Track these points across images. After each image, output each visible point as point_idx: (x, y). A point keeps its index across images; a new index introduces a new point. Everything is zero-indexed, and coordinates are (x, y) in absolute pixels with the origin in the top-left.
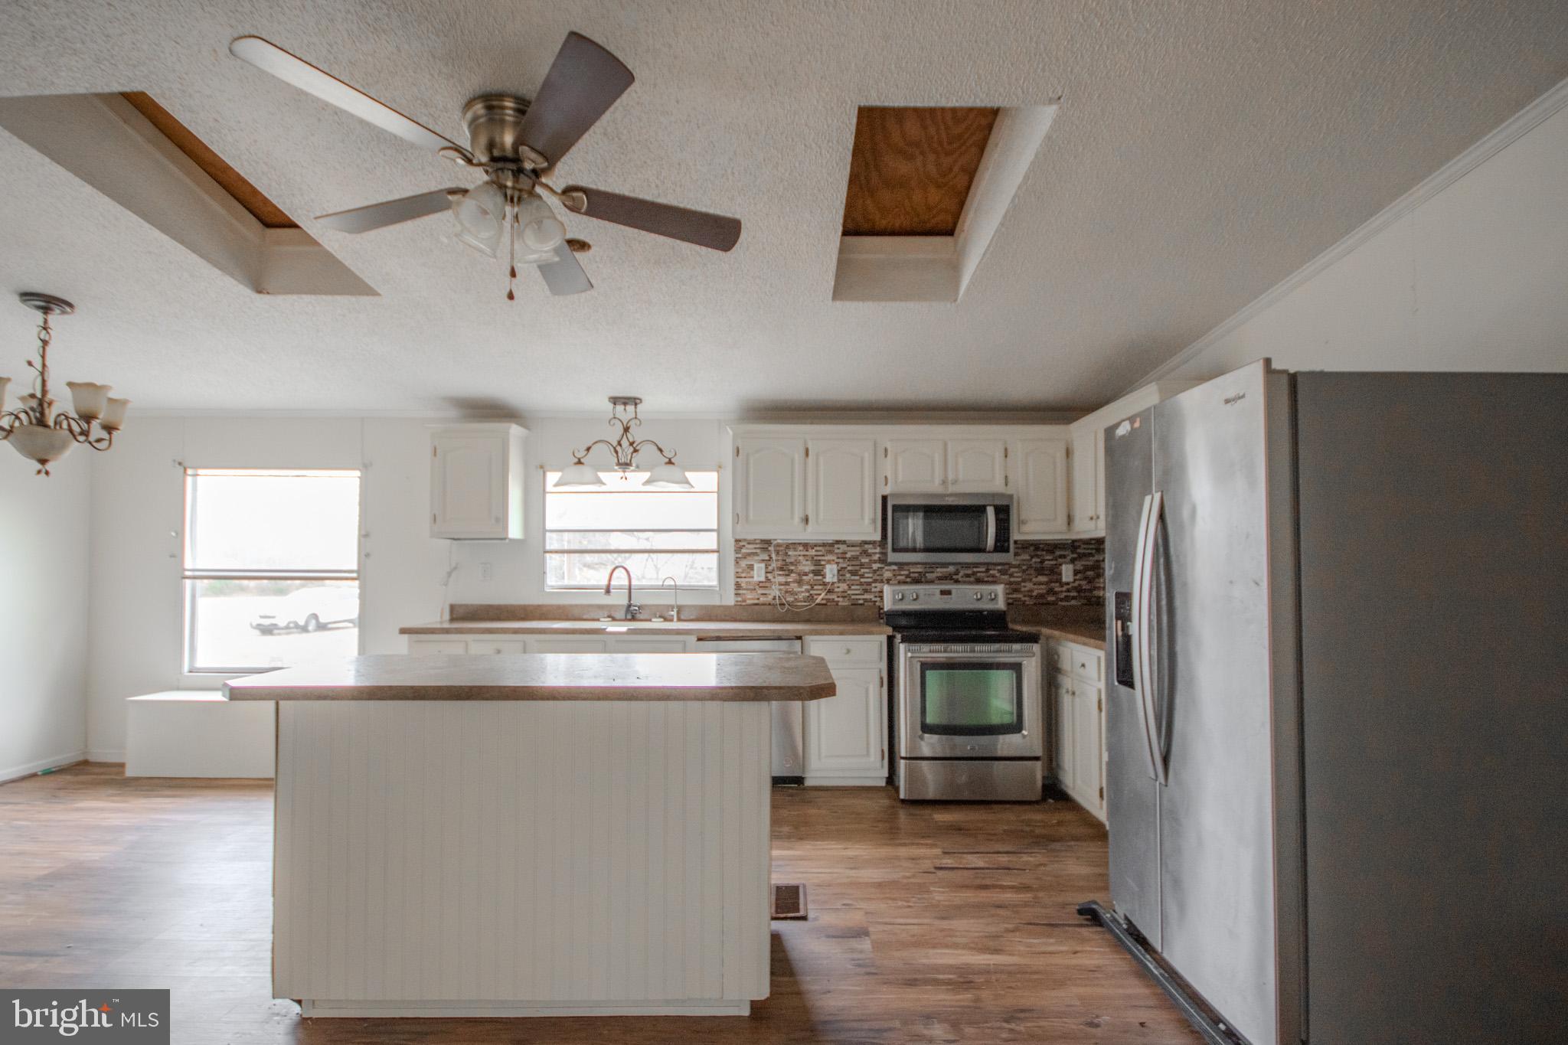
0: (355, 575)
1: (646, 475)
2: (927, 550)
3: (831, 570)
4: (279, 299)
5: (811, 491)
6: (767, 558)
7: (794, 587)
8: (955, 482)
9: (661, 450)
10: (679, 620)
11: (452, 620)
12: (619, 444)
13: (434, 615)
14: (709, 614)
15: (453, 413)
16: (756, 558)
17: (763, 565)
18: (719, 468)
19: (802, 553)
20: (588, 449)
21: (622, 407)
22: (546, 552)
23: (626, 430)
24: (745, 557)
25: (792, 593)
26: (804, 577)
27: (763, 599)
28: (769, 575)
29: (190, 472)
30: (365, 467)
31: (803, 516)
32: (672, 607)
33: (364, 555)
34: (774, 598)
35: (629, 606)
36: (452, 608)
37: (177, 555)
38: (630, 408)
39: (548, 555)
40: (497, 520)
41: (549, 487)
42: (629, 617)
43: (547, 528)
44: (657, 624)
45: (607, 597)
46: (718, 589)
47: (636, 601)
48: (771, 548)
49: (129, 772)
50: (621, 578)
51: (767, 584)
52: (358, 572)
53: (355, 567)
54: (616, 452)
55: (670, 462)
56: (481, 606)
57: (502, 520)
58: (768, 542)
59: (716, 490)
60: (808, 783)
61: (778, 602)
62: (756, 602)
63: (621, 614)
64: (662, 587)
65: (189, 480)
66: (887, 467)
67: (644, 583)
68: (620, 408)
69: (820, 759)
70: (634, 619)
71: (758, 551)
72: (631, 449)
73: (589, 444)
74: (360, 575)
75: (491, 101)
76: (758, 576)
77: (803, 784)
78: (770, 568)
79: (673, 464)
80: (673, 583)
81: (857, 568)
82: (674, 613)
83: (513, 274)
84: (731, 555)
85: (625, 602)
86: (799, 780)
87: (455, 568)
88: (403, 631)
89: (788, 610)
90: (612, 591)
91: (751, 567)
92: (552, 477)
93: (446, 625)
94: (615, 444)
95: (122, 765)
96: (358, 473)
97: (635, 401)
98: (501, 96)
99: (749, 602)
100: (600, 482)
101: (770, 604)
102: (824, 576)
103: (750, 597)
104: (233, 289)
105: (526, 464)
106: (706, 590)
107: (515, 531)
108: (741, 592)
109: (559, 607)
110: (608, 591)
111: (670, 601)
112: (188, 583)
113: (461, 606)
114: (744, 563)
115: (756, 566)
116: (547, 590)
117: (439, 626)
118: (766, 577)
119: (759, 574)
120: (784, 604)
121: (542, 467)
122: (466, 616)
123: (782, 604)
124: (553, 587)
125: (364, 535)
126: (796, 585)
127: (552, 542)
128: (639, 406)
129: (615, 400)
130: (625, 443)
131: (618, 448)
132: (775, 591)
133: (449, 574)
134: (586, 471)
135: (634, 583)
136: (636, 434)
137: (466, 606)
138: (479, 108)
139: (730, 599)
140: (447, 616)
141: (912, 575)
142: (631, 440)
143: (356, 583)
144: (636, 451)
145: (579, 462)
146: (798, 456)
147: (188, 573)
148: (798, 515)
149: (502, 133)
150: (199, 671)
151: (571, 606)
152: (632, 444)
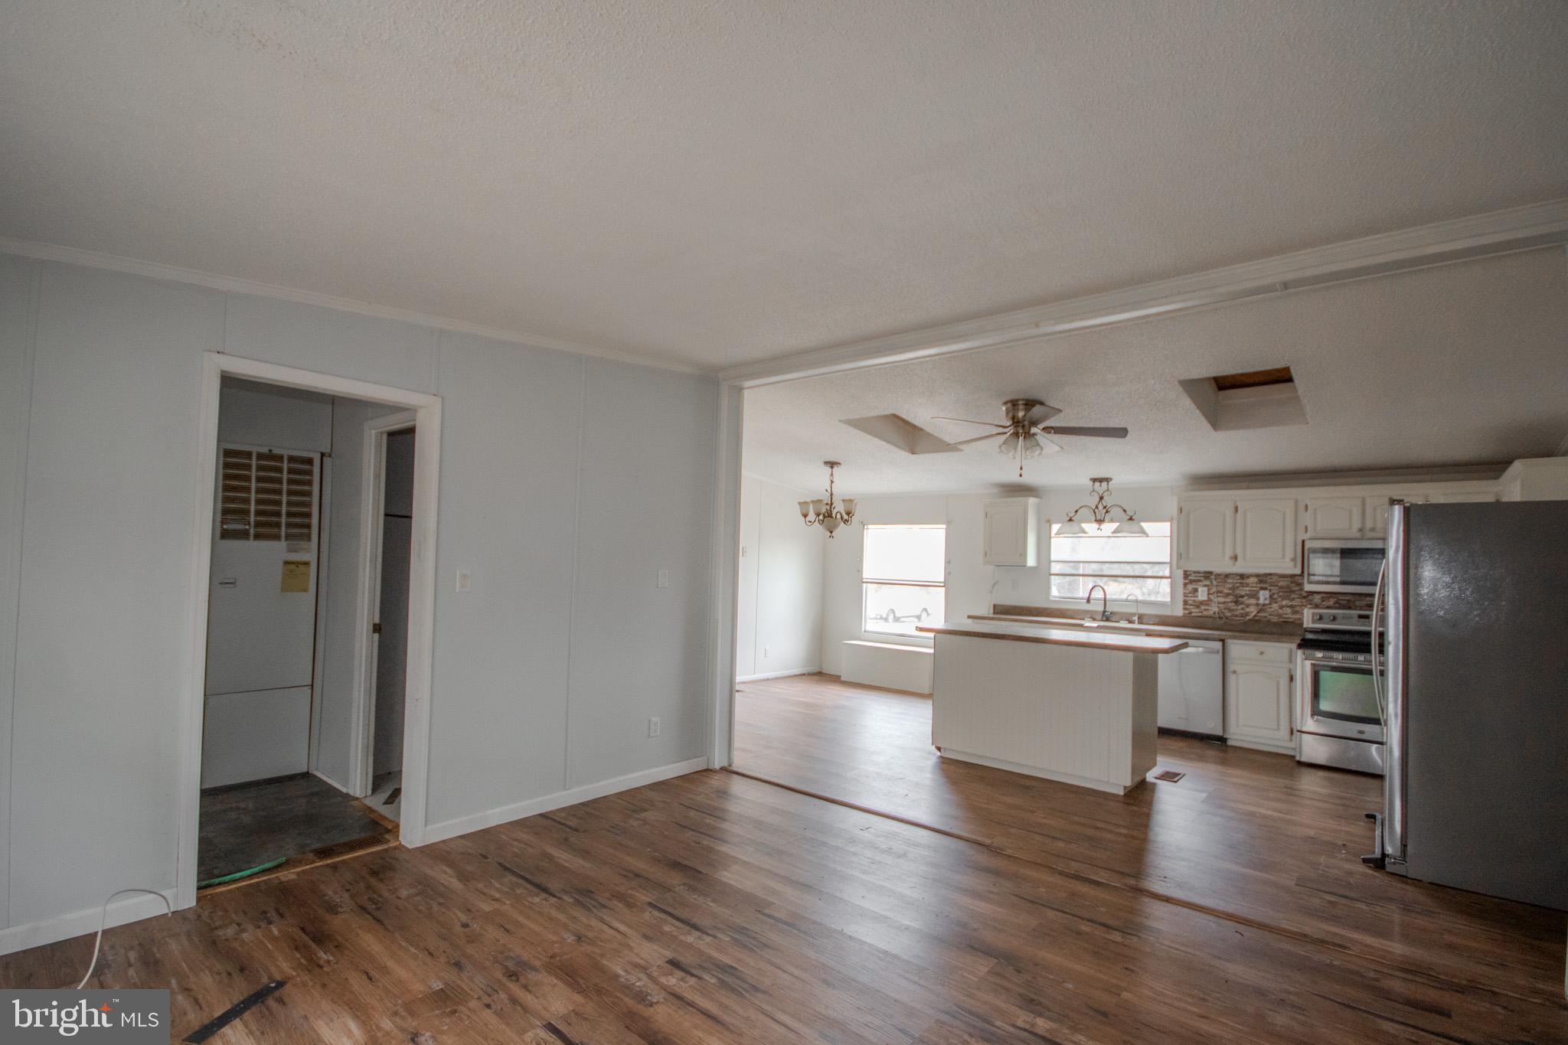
0: (942, 584)
1: (1116, 525)
2: (1343, 583)
3: (1264, 595)
4: (921, 456)
5: (1239, 535)
6: (1209, 584)
7: (1232, 606)
8: (1373, 530)
9: (1125, 511)
10: (1139, 623)
11: (994, 613)
12: (1097, 507)
13: (986, 610)
14: (1164, 621)
15: (996, 490)
16: (1200, 583)
17: (1206, 589)
18: (1171, 520)
19: (1239, 581)
20: (1076, 512)
21: (1099, 484)
22: (1051, 575)
23: (1101, 498)
24: (1191, 582)
25: (1230, 610)
26: (1240, 599)
27: (1205, 613)
28: (1210, 596)
29: (866, 527)
30: (949, 523)
31: (1232, 554)
32: (1135, 614)
33: (947, 574)
34: (1215, 613)
35: (1104, 612)
36: (995, 606)
37: (860, 571)
38: (1104, 484)
39: (1053, 577)
40: (1021, 555)
41: (1053, 535)
42: (1104, 619)
43: (1052, 559)
44: (1124, 624)
45: (1088, 605)
46: (1170, 604)
47: (1109, 609)
48: (1213, 577)
49: (843, 679)
50: (1098, 594)
51: (1209, 603)
52: (945, 582)
53: (943, 580)
54: (1095, 513)
55: (1131, 519)
56: (1011, 606)
57: (1023, 555)
58: (1211, 573)
59: (1169, 535)
60: (1230, 743)
61: (1217, 615)
62: (1200, 614)
63: (1099, 617)
64: (1127, 600)
65: (865, 530)
66: (1307, 519)
67: (1114, 597)
68: (1097, 484)
69: (1238, 726)
70: (1108, 620)
71: (1202, 578)
72: (1105, 511)
73: (1076, 509)
74: (945, 584)
75: (1014, 403)
76: (1202, 596)
77: (1226, 743)
78: (1212, 591)
79: (1133, 520)
80: (1135, 598)
81: (1289, 594)
82: (1136, 618)
83: (1021, 469)
84: (1181, 581)
85: (1101, 609)
86: (1222, 740)
87: (997, 582)
88: (969, 617)
89: (1225, 623)
90: (1092, 601)
91: (1196, 590)
92: (1055, 527)
93: (992, 616)
94: (1094, 507)
95: (840, 677)
96: (944, 526)
97: (1107, 480)
98: (1017, 400)
99: (1193, 614)
100: (1084, 532)
101: (1211, 617)
102: (1258, 599)
103: (1195, 612)
104: (903, 455)
105: (1039, 520)
106: (1162, 604)
107: (1031, 561)
108: (1188, 607)
109: (1059, 610)
110: (1088, 601)
111: (1133, 610)
112: (864, 585)
113: (999, 605)
114: (1190, 587)
115: (1200, 589)
116: (1051, 598)
117: (986, 615)
118: (1208, 597)
119: (1202, 594)
120: (1222, 618)
121: (1048, 521)
122: (1002, 611)
123: (1220, 618)
124: (1055, 597)
125: (948, 562)
126: (1233, 604)
127: (1055, 568)
128: (1110, 483)
129: (1094, 480)
130: (1100, 507)
131: (1096, 510)
132: (1214, 609)
133: (994, 586)
134: (1074, 526)
135: (1108, 597)
136: (1107, 501)
137: (1002, 606)
138: (1009, 405)
139: (1179, 611)
140: (992, 611)
141: (1340, 602)
142: (1105, 505)
143: (944, 589)
144: (1107, 512)
145: (1070, 520)
146: (1229, 512)
147: (864, 580)
148: (1229, 553)
149: (1018, 412)
150: (868, 632)
151: (1067, 610)
152: (1105, 507)
